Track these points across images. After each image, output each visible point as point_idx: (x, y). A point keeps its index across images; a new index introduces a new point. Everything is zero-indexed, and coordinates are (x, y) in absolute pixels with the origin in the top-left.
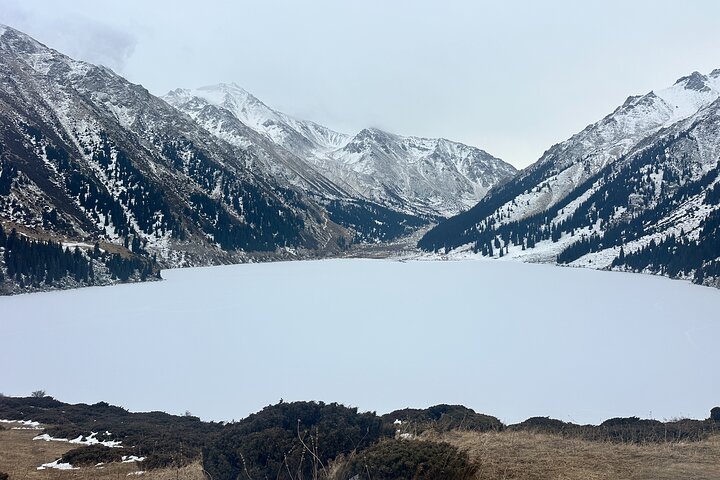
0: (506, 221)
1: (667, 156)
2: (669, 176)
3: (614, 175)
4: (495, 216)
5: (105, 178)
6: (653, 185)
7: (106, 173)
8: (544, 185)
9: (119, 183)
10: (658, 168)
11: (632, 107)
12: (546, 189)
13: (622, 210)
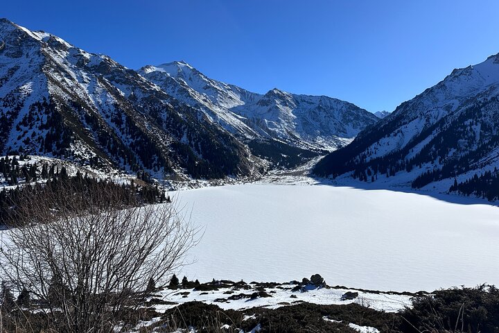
0: (374, 156)
1: (483, 113)
2: (485, 127)
3: (447, 125)
4: (366, 152)
5: (120, 133)
6: (474, 133)
7: (120, 130)
8: (399, 132)
9: (129, 136)
10: (477, 121)
11: (457, 77)
12: (400, 134)
13: (453, 150)
